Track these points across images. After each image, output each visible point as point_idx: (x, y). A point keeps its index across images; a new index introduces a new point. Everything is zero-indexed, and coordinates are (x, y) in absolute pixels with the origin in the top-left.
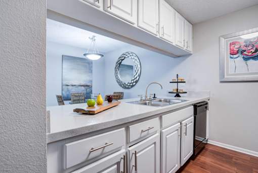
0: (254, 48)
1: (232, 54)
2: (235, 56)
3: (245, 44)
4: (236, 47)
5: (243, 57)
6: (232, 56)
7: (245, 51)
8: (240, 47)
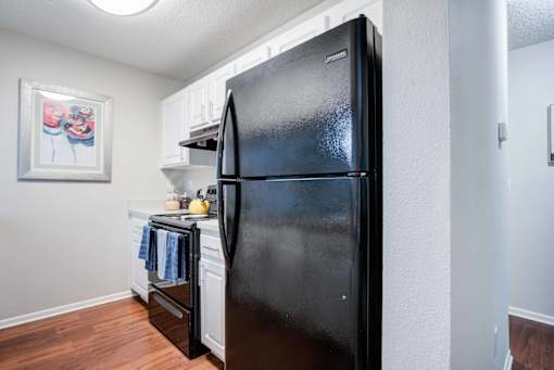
0: (86, 125)
1: (49, 126)
2: (53, 131)
3: (71, 113)
4: (56, 113)
5: (68, 137)
6: (47, 128)
7: (70, 125)
8: (64, 115)
